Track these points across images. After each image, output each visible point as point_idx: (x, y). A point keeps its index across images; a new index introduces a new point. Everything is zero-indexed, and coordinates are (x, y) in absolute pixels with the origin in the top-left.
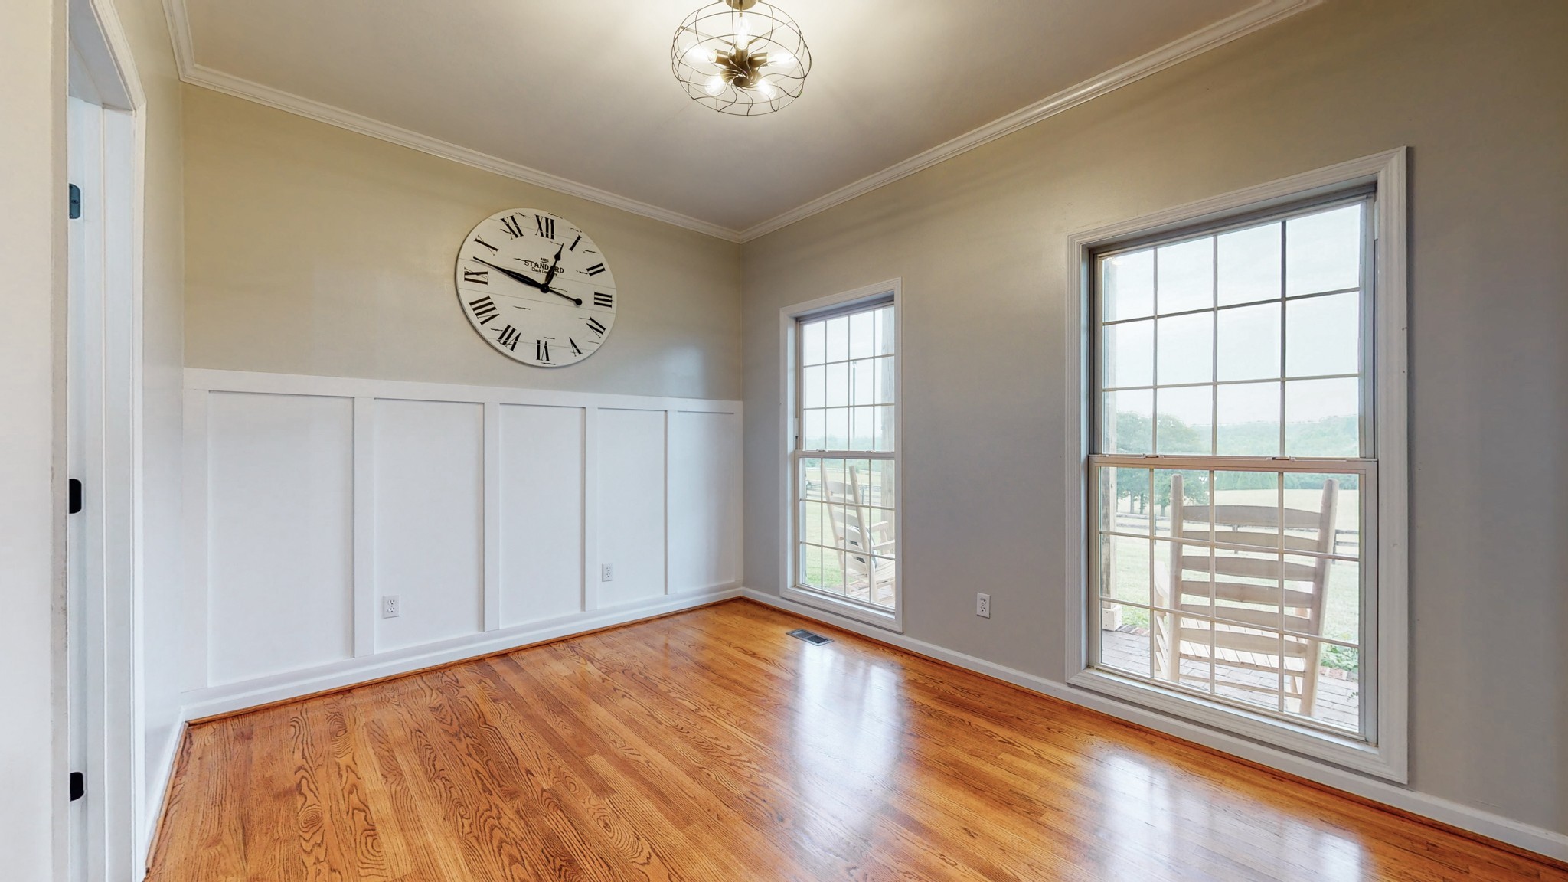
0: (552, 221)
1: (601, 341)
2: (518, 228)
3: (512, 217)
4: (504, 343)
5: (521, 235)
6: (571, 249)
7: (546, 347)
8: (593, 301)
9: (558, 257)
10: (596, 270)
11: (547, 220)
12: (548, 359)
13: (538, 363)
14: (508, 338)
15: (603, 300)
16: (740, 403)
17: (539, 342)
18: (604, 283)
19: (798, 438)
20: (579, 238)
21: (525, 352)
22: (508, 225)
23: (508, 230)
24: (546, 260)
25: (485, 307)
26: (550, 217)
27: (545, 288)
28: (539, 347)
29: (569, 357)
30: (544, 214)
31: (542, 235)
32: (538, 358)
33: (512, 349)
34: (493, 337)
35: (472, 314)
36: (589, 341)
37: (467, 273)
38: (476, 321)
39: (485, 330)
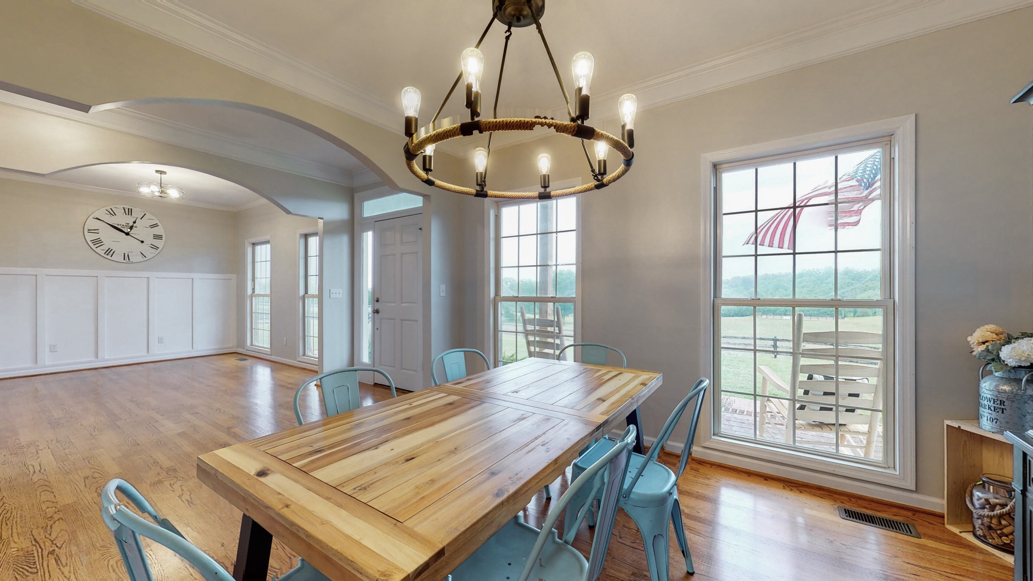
0: (131, 209)
1: (157, 253)
2: (114, 213)
3: (111, 209)
4: (107, 255)
5: (115, 215)
6: (141, 219)
7: (128, 256)
8: (153, 238)
9: (135, 222)
10: (153, 226)
11: (129, 209)
12: (129, 260)
13: (125, 261)
14: (109, 253)
15: (158, 237)
16: (235, 275)
17: (124, 254)
18: (158, 231)
19: (254, 289)
20: (145, 214)
21: (118, 257)
22: (109, 212)
23: (109, 213)
24: (128, 224)
25: (98, 242)
26: (130, 208)
27: (127, 234)
28: (124, 256)
29: (141, 258)
30: (127, 207)
31: (126, 214)
32: (124, 259)
33: (111, 256)
34: (102, 253)
35: (92, 245)
36: (150, 253)
37: (89, 230)
38: (94, 247)
39: (98, 250)
